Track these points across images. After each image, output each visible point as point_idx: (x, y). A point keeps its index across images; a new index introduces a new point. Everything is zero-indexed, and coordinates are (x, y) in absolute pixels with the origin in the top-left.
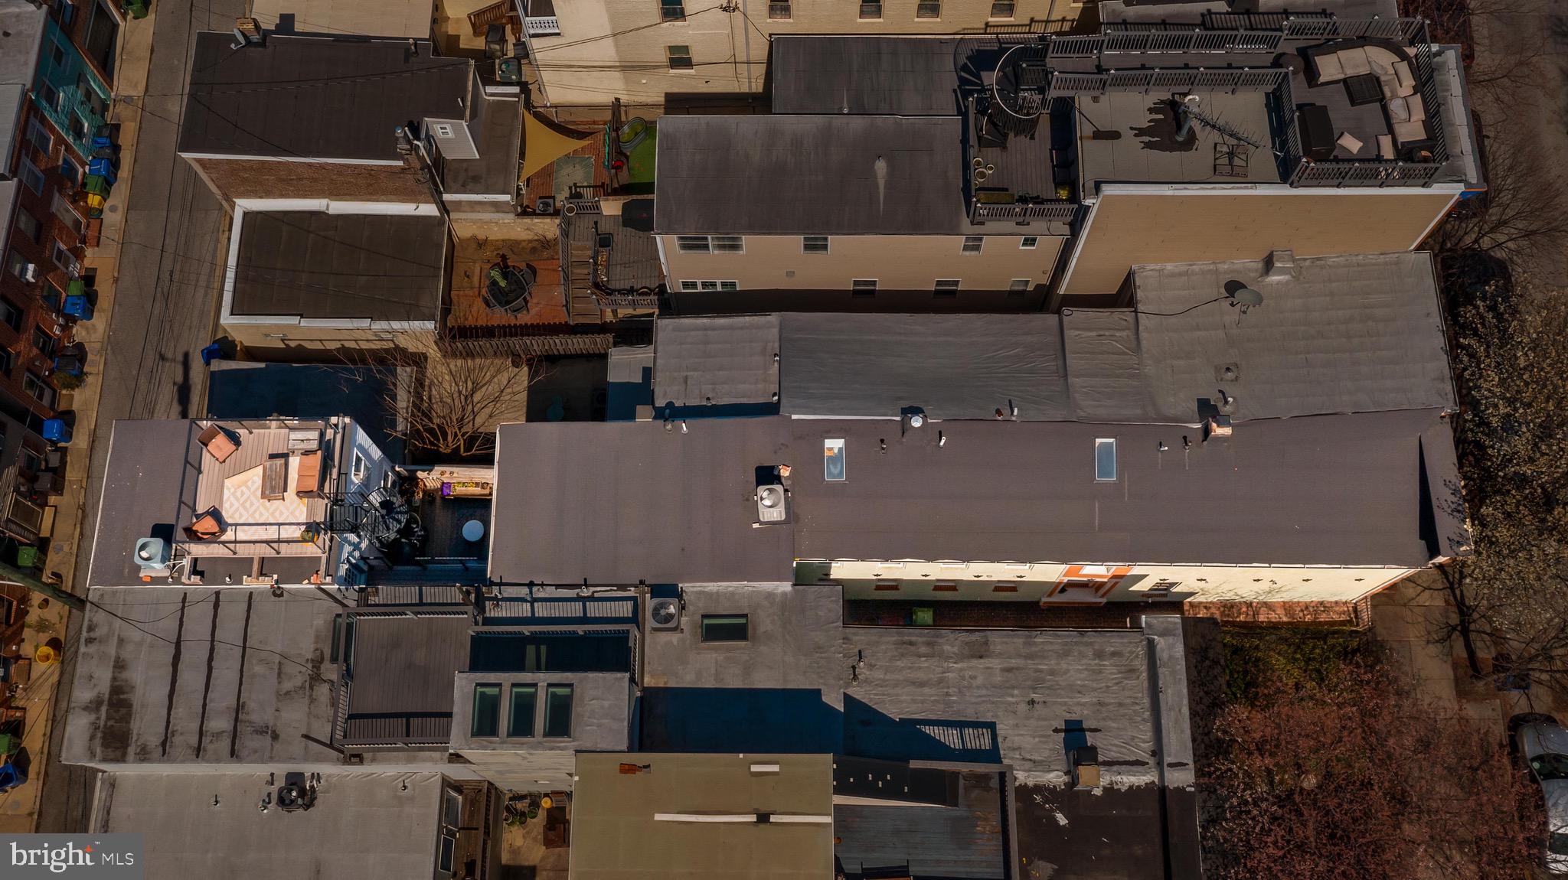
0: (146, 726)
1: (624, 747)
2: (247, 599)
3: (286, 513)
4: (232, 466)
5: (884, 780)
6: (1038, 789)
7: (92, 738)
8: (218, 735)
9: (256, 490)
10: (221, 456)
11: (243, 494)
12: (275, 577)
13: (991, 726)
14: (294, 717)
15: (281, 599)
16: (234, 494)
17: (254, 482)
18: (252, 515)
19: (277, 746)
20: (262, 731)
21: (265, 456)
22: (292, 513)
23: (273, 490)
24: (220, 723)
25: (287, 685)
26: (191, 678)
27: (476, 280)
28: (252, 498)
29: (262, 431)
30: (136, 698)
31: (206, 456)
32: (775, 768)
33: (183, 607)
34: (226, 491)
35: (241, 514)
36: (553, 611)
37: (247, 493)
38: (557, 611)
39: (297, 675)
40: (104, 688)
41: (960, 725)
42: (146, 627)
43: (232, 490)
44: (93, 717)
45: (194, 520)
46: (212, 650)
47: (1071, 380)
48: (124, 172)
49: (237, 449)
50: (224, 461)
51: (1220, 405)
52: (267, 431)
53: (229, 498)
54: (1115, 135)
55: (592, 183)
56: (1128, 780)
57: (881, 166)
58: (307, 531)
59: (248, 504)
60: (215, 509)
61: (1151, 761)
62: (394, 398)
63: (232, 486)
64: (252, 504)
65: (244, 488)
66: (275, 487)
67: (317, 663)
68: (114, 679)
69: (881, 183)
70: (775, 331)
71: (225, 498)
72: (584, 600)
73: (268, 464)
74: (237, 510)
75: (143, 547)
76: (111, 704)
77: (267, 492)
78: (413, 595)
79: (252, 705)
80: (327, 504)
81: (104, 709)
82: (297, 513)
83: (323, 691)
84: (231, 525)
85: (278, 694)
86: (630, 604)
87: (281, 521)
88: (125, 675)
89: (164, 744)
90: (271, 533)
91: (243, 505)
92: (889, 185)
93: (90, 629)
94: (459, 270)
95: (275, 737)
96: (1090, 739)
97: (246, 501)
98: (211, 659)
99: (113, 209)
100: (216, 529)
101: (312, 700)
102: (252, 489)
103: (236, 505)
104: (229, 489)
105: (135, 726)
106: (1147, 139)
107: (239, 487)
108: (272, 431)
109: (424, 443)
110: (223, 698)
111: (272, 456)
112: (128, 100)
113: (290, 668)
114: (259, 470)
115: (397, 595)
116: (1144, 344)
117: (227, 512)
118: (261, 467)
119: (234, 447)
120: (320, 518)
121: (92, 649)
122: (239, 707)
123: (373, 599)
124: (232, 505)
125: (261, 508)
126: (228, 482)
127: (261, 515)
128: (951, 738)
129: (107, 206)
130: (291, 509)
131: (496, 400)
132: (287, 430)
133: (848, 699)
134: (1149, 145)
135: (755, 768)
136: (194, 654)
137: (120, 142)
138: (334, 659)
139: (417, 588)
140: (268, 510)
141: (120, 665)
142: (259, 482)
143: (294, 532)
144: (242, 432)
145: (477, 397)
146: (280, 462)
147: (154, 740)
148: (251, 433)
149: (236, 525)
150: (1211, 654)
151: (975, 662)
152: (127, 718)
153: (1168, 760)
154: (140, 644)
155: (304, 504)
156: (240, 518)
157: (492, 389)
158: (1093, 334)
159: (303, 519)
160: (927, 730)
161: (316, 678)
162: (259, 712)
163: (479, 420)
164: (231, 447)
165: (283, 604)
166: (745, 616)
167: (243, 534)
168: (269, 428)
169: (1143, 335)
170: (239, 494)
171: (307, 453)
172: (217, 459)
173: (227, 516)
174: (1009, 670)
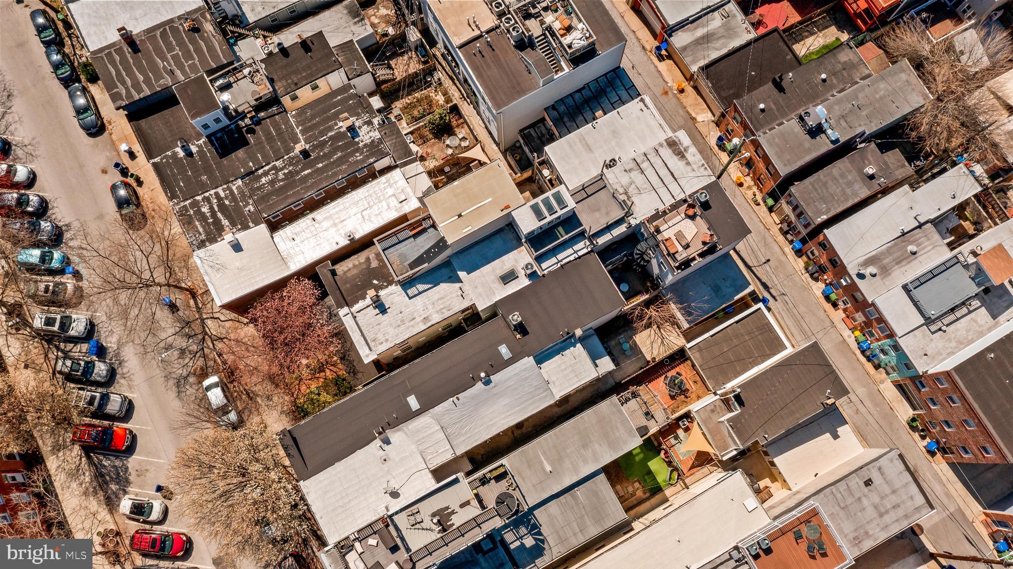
0: (666, 153)
1: (513, 213)
3: (670, 231)
5: (432, 253)
6: (387, 287)
7: (679, 141)
8: (643, 162)
9: (685, 233)
11: (689, 229)
13: (410, 298)
14: (625, 179)
16: (691, 228)
18: (680, 225)
19: (623, 169)
20: (631, 170)
22: (668, 232)
24: (645, 165)
25: (633, 186)
26: (664, 172)
27: (691, 383)
28: (685, 230)
30: (676, 158)
32: (464, 231)
35: (684, 223)
37: (687, 230)
39: (632, 191)
40: (687, 155)
41: (420, 293)
42: (689, 178)
44: (684, 146)
46: (664, 183)
47: (440, 427)
48: (858, 352)
51: (383, 445)
53: (692, 225)
54: (462, 506)
55: (675, 447)
56: (361, 304)
57: (548, 468)
58: (659, 230)
60: (693, 220)
61: (355, 314)
62: (682, 314)
63: (694, 230)
64: (683, 228)
65: (690, 231)
66: (679, 235)
67: (629, 198)
68: (687, 159)
69: (545, 462)
70: (554, 391)
72: (559, 261)
74: (686, 224)
75: (706, 196)
76: (682, 152)
79: (640, 175)
81: (683, 150)
82: (666, 233)
83: (621, 191)
85: (634, 182)
86: (544, 268)
87: (670, 228)
88: (684, 162)
89: (657, 151)
90: (670, 224)
91: (686, 226)
92: (541, 463)
93: (706, 168)
94: (700, 383)
95: (625, 171)
96: (377, 311)
97: (686, 228)
98: (662, 180)
99: (849, 336)
100: (688, 214)
101: (622, 186)
102: (687, 232)
103: (688, 225)
104: (695, 228)
105: (670, 151)
106: (450, 511)
110: (650, 172)
112: (882, 382)
113: (636, 191)
116: (420, 456)
121: (701, 163)
122: (642, 172)
125: (679, 229)
126: (696, 230)
127: (678, 227)
128: (421, 287)
129: (853, 336)
131: (652, 343)
133: (460, 281)
134: (447, 508)
135: (470, 228)
136: (668, 179)
137: (870, 364)
138: (624, 201)
140: (677, 229)
141: (688, 164)
143: (663, 227)
145: (660, 341)
147: (661, 150)
149: (683, 219)
150: (352, 374)
151: (425, 316)
152: (674, 152)
153: (350, 315)
154: (687, 173)
157: (655, 346)
158: (440, 452)
159: (663, 232)
160: (430, 286)
161: (626, 193)
162: (636, 175)
163: (653, 332)
165: (652, 208)
166: (505, 284)
167: (679, 218)
169: (422, 460)
173: (688, 221)
174: (414, 319)
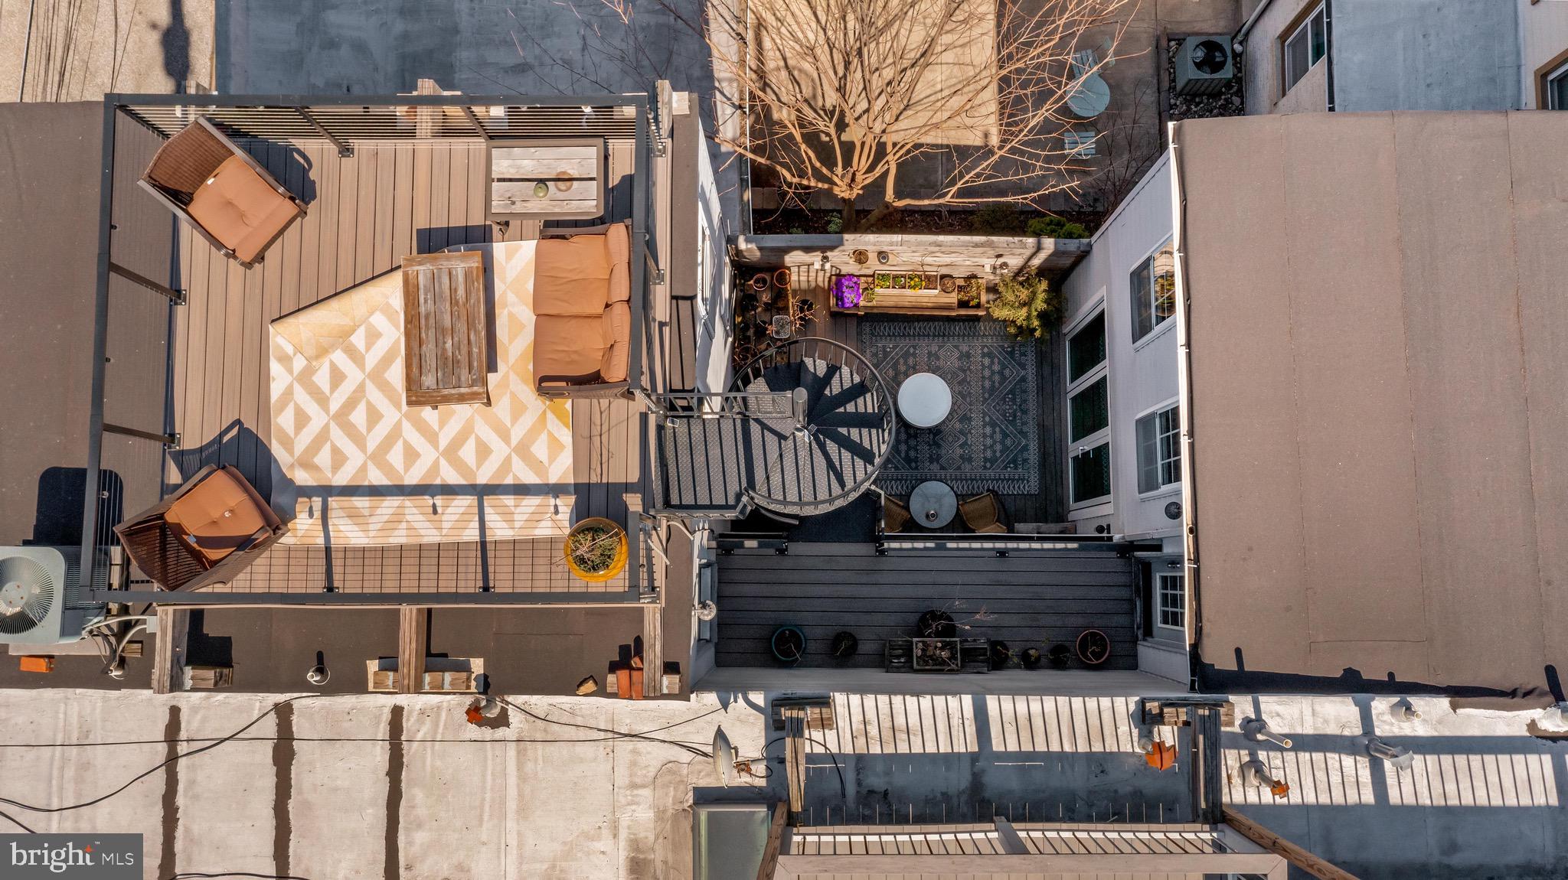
2: (383, 731)
3: (500, 450)
4: (290, 277)
9: (387, 361)
10: (243, 238)
11: (337, 377)
12: (478, 665)
15: (501, 732)
16: (305, 378)
17: (373, 336)
18: (379, 457)
21: (405, 243)
22: (523, 450)
23: (448, 366)
28: (374, 395)
29: (386, 145)
31: (193, 246)
33: (172, 759)
34: (275, 367)
35: (336, 451)
36: (1451, 787)
37: (354, 377)
38: (1465, 784)
43: (299, 363)
45: (174, 476)
49: (303, 213)
50: (260, 258)
52: (403, 145)
53: (288, 393)
58: (581, 511)
59: (358, 417)
60: (244, 432)
63: (298, 350)
64: (374, 416)
65: (339, 357)
71: (276, 390)
73: (423, 271)
74: (323, 437)
77: (429, 381)
78: (956, 721)
80: (644, 417)
82: (540, 450)
84: (307, 492)
87: (483, 478)
90: (454, 523)
91: (342, 418)
97: (350, 404)
100: (250, 523)
102: (371, 360)
103: (318, 419)
104: (285, 360)
107: (323, 352)
108: (423, 145)
109: (802, 174)
111: (432, 241)
114: (391, 291)
115: (900, 721)
117: (288, 444)
118: (397, 278)
119: (289, 209)
120: (624, 467)
123: (817, 735)
124: (302, 419)
125: (410, 434)
126: (280, 337)
127: (411, 455)
130: (517, 434)
132: (479, 144)
139: (967, 700)
140: (432, 438)
142: (392, 334)
143: (535, 519)
144: (316, 149)
146: (460, 263)
148: (346, 151)
149: (327, 491)
155: (560, 415)
156: (336, 466)
159: (561, 469)
164: (279, 206)
165: (512, 750)
168: (410, 133)
170: (322, 379)
171: (555, 229)
172: (232, 254)
173: (290, 460)
